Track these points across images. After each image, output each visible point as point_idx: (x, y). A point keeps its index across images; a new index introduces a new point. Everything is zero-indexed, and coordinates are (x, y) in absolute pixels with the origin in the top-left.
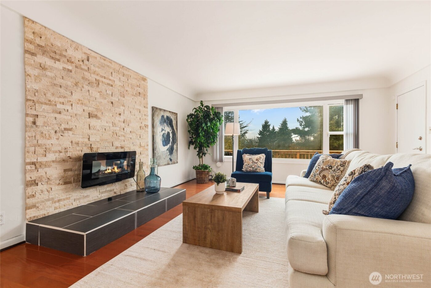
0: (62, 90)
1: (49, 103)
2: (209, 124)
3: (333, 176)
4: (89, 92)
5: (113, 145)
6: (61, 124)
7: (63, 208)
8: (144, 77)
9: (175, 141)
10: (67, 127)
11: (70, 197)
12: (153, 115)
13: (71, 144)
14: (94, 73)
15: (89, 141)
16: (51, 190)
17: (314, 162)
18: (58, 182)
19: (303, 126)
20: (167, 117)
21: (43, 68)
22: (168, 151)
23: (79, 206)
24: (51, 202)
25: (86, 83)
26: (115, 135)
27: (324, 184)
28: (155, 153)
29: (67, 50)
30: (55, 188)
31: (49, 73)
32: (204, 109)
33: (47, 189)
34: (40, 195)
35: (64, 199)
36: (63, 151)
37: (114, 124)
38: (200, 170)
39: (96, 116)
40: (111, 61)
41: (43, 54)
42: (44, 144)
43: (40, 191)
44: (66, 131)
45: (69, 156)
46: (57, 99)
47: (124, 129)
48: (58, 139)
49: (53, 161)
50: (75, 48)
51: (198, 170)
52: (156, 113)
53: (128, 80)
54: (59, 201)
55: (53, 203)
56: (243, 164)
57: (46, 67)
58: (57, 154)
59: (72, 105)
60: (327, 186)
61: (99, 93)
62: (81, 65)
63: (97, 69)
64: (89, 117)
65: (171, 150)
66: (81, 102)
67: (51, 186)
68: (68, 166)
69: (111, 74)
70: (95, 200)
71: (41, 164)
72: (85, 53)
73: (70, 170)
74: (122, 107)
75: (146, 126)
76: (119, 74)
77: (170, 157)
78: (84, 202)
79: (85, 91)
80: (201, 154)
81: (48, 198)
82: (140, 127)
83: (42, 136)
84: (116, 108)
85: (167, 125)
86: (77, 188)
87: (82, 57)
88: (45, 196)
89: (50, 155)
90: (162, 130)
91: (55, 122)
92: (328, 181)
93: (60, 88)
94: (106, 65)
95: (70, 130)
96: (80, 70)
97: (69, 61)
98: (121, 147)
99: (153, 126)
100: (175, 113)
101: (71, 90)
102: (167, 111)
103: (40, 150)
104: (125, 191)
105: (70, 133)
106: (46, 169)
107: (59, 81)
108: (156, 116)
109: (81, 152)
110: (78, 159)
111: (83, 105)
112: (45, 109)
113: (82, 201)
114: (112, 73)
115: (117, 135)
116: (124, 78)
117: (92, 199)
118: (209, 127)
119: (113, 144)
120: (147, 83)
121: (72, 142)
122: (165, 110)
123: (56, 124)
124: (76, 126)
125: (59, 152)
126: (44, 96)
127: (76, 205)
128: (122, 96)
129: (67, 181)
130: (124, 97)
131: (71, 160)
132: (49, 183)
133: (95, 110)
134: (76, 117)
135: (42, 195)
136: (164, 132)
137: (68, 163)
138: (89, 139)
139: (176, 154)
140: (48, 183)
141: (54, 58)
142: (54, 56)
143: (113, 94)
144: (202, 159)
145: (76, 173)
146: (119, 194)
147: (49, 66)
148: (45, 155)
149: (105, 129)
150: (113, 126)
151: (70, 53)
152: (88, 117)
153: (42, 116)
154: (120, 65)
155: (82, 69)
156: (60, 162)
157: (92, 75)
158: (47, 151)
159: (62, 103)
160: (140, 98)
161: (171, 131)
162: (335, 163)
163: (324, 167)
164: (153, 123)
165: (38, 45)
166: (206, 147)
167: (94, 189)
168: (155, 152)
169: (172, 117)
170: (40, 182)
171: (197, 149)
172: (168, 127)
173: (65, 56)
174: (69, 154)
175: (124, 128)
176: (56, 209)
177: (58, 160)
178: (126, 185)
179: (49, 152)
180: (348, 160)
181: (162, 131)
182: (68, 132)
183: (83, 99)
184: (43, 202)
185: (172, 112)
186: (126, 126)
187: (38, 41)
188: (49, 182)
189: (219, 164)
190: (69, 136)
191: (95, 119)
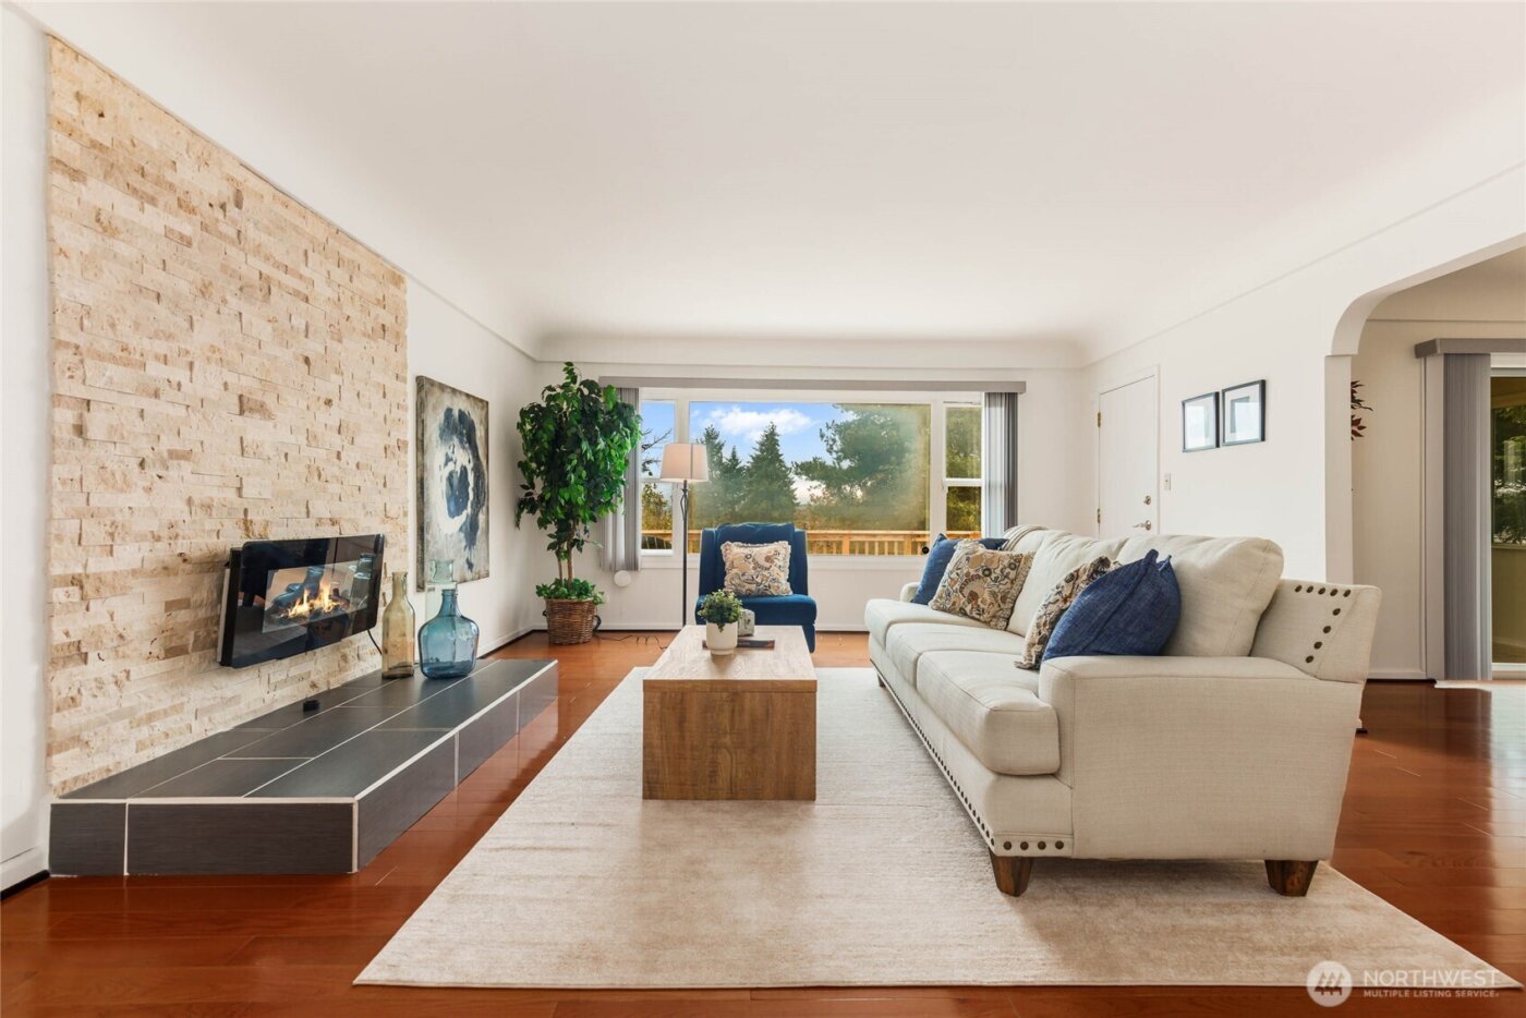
0: (161, 310)
1: (124, 356)
2: (602, 445)
3: (994, 594)
4: (241, 321)
5: (308, 513)
6: (159, 437)
7: (161, 744)
8: (398, 273)
9: (481, 498)
10: (177, 446)
11: (182, 704)
12: (421, 407)
13: (186, 508)
14: (257, 250)
15: (240, 496)
16: (128, 678)
17: (941, 561)
18: (146, 648)
19: (837, 452)
20: (461, 414)
21: (102, 224)
22: (462, 535)
23: (211, 734)
24: (127, 721)
25: (232, 287)
26: (316, 477)
27: (974, 615)
28: (429, 542)
29: (178, 164)
30: (140, 670)
31: (122, 248)
32: (579, 389)
33: (114, 676)
34: (95, 696)
35: (165, 711)
36: (165, 533)
37: (311, 438)
38: (565, 600)
39: (261, 409)
40: (305, 210)
41: (107, 175)
42: (108, 509)
43: (94, 684)
44: (175, 462)
45: (181, 554)
46: (146, 343)
47: (339, 456)
48: (149, 490)
49: (134, 573)
50: (199, 157)
51: (556, 598)
52: (431, 401)
53: (351, 281)
54: (150, 718)
55: (132, 728)
56: (725, 574)
57: (115, 223)
58: (146, 546)
59: (191, 365)
60: (978, 620)
61: (271, 324)
62: (217, 221)
63: (264, 238)
64: (242, 412)
65: (471, 531)
66: (217, 356)
67: (127, 665)
68: (177, 588)
69: (304, 258)
70: (255, 711)
71: (101, 581)
72: (230, 179)
73: (183, 604)
74: (334, 377)
75: (401, 445)
76: (326, 258)
77: (466, 554)
78: (224, 722)
79: (229, 315)
80: (564, 543)
81: (116, 708)
82: (385, 448)
83: (104, 481)
84: (317, 380)
85: (461, 442)
86: (205, 671)
87: (220, 193)
88: (108, 702)
89: (125, 550)
90: (448, 460)
91: (139, 426)
92: (982, 606)
93: (155, 304)
94: (291, 224)
95: (185, 456)
96: (215, 238)
97: (184, 206)
98: (331, 520)
99: (421, 446)
100: (481, 401)
101: (189, 311)
102: (461, 392)
103: (95, 532)
104: (339, 677)
105: (186, 466)
106: (115, 603)
107: (154, 277)
108: (429, 408)
109: (215, 539)
110: (208, 563)
111: (222, 366)
112: (115, 379)
113: (217, 716)
114: (306, 253)
115: (319, 476)
116: (339, 271)
117: (246, 711)
118: (601, 454)
119: (307, 507)
120: (405, 292)
121: (190, 501)
122: (454, 391)
123: (143, 434)
124: (202, 443)
125: (153, 537)
126: (110, 330)
127: (200, 731)
128: (335, 336)
129: (173, 644)
130: (340, 341)
131: (188, 567)
132: (120, 653)
133: (256, 385)
134: (202, 410)
135: (98, 698)
136: (451, 466)
137: (179, 580)
138: (239, 490)
139: (484, 545)
140: (117, 652)
141: (140, 193)
142: (137, 186)
143: (311, 330)
144: (569, 563)
145: (202, 613)
146: (326, 689)
147: (125, 222)
148: (108, 548)
149: (286, 455)
150: (309, 445)
151: (187, 175)
152: (237, 410)
153: (104, 406)
154: (329, 224)
155: (221, 236)
156: (156, 576)
157: (251, 260)
158: (116, 534)
159: (162, 358)
160: (383, 347)
161: (472, 465)
162: (996, 560)
163: (972, 572)
164: (423, 435)
165: (92, 141)
166: (584, 522)
167: (252, 672)
168: (427, 537)
169: (475, 416)
170: (97, 647)
171: (552, 528)
172: (464, 448)
173: (171, 187)
174: (182, 546)
175: (339, 453)
176: (142, 750)
177: (148, 566)
178: (344, 658)
179: (123, 539)
180: (1025, 553)
181: (446, 464)
182: (179, 465)
183: (222, 347)
184: (103, 723)
185: (475, 398)
186: (346, 443)
187: (92, 128)
188: (121, 649)
189: (623, 577)
190: (182, 478)
191: (257, 416)
